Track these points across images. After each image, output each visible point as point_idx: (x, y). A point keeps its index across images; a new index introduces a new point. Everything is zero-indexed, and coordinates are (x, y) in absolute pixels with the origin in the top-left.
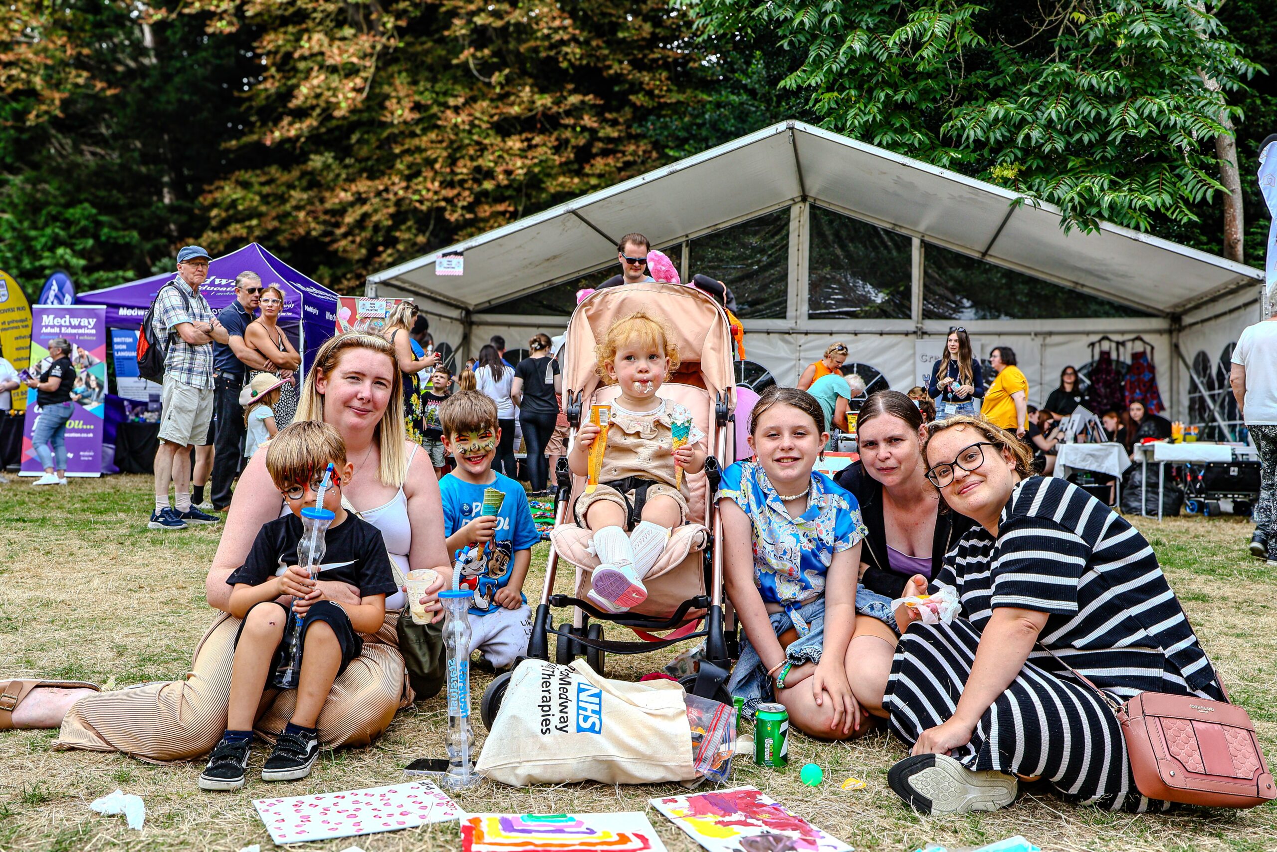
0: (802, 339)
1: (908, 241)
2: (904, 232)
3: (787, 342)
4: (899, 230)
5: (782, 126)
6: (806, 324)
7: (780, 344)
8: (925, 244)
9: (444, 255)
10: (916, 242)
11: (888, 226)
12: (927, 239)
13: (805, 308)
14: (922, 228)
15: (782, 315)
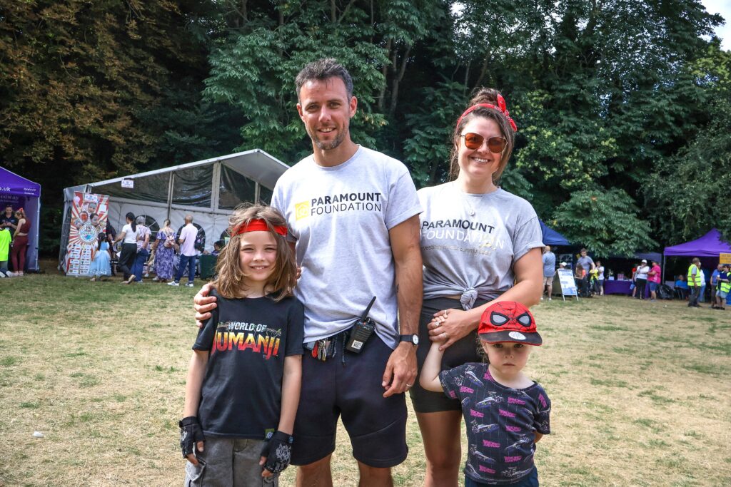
0: (216, 216)
1: (254, 183)
2: (254, 180)
3: (210, 217)
4: (251, 179)
5: (256, 150)
6: (218, 211)
7: (207, 217)
8: (260, 185)
9: (125, 179)
10: (257, 184)
11: (248, 177)
12: (262, 184)
13: (217, 204)
14: (259, 178)
15: (209, 206)
